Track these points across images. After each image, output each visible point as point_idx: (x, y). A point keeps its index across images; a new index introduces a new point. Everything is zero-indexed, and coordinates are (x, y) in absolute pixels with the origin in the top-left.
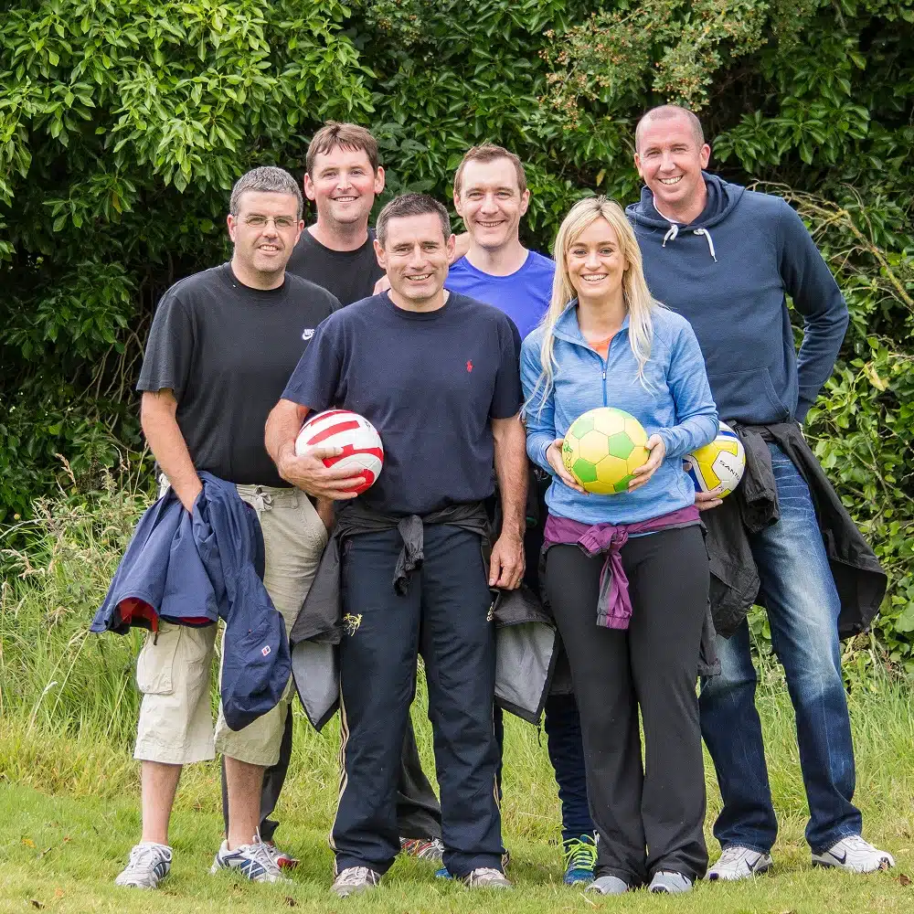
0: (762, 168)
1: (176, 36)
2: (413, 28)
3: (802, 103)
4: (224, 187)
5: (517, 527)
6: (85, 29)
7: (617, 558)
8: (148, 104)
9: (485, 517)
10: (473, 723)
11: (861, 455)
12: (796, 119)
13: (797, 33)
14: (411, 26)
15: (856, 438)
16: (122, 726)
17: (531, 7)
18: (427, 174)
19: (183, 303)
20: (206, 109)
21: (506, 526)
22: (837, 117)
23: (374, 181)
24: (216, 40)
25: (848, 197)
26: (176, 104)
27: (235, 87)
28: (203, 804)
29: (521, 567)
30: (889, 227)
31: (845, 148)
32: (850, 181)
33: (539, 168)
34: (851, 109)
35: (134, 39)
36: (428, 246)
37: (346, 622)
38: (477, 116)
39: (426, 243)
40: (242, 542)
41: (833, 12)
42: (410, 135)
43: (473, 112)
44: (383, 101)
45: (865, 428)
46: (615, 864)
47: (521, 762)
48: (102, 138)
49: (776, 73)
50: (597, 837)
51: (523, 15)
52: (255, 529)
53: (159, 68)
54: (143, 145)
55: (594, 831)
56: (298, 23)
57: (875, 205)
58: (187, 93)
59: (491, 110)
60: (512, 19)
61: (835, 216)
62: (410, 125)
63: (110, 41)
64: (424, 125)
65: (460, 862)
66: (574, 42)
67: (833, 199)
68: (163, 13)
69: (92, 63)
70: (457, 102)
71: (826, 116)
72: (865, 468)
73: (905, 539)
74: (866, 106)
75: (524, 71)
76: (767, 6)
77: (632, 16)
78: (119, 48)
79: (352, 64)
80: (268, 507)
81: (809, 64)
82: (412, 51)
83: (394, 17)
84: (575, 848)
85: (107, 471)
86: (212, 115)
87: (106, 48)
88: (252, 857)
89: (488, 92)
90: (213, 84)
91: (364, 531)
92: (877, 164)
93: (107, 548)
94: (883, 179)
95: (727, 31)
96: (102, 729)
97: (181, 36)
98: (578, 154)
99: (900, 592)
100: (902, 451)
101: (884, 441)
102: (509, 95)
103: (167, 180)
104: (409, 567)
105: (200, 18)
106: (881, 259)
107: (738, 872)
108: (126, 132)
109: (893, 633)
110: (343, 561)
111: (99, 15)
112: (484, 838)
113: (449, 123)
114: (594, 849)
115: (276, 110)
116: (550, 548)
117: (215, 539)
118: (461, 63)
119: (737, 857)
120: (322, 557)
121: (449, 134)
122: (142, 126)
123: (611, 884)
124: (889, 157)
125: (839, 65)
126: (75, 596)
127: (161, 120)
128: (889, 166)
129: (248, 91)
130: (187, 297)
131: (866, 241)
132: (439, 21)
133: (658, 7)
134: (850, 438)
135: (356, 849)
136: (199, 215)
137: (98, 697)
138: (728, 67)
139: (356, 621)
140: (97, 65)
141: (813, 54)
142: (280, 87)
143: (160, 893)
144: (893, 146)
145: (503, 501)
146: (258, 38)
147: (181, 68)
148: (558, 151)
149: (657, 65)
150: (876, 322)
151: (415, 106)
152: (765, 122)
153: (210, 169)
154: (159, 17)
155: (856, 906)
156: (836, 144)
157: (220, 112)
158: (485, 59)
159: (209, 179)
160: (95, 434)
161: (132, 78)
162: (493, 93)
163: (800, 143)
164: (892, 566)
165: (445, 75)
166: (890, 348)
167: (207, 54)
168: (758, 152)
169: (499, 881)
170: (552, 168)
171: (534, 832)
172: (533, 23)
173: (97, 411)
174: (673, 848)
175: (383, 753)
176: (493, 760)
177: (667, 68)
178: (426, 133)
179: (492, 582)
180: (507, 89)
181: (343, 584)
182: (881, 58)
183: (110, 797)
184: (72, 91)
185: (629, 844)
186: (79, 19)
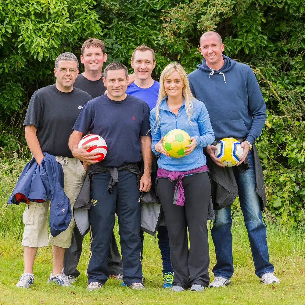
0: (232, 55)
1: (38, 10)
2: (116, 7)
3: (245, 34)
4: (54, 59)
5: (149, 171)
6: (9, 7)
7: (181, 182)
8: (29, 32)
9: (138, 168)
10: (133, 235)
11: (263, 149)
12: (243, 39)
13: (243, 11)
14: (116, 6)
15: (261, 143)
16: (19, 235)
17: (157, 2)
18: (122, 56)
19: (38, 97)
20: (48, 34)
21: (145, 171)
22: (256, 38)
23: (103, 58)
24: (51, 11)
25: (259, 64)
26: (38, 32)
27: (58, 27)
28: (45, 261)
29: (150, 185)
30: (272, 75)
31: (259, 49)
32: (260, 59)
33: (159, 54)
34: (261, 36)
35: (25, 11)
36: (120, 80)
37: (92, 202)
38: (139, 37)
39: (120, 79)
40: (56, 175)
41: (255, 4)
42: (116, 43)
43: (138, 36)
44: (108, 32)
45: (264, 140)
46: (180, 282)
47: (150, 248)
48: (14, 43)
49: (237, 24)
50: (174, 273)
51: (154, 4)
52: (61, 171)
53: (33, 21)
54: (27, 46)
55: (173, 271)
56: (79, 6)
57: (268, 67)
58: (42, 29)
59: (143, 35)
60: (150, 5)
61: (255, 70)
62: (116, 40)
63: (17, 12)
64: (121, 40)
65: (129, 280)
66: (171, 14)
67: (255, 65)
68: (34, 3)
69: (11, 19)
70: (132, 32)
71: (253, 38)
72: (264, 153)
73: (277, 176)
74: (266, 35)
75: (154, 23)
76: (235, 2)
77: (190, 5)
78: (20, 14)
79: (96, 19)
80: (66, 164)
81: (248, 21)
82: (117, 15)
83: (110, 3)
84: (166, 276)
85: (15, 152)
86: (50, 36)
87: (16, 14)
88: (60, 278)
89: (142, 29)
90: (50, 26)
91: (98, 173)
92: (269, 54)
93: (15, 177)
94: (271, 59)
95: (222, 10)
96: (13, 236)
97: (40, 10)
98: (172, 50)
99: (275, 194)
100: (276, 148)
101: (270, 144)
102: (149, 31)
103: (35, 57)
104: (113, 184)
105: (47, 4)
106: (270, 85)
107: (219, 285)
108: (22, 41)
109: (272, 207)
110: (91, 182)
111: (14, 3)
112: (136, 273)
113: (130, 39)
114: (172, 277)
115: (71, 34)
116: (159, 179)
117: (47, 174)
118: (133, 20)
119: (219, 280)
120: (84, 180)
121: (129, 43)
122: (27, 39)
123: (178, 288)
124: (273, 52)
125: (257, 21)
126: (4, 193)
127: (33, 38)
128: (273, 55)
129: (62, 28)
130: (40, 95)
131: (265, 79)
132: (126, 6)
133: (199, 2)
134: (259, 143)
135: (94, 276)
136: (46, 68)
137: (11, 226)
138: (221, 22)
139: (95, 202)
140: (13, 19)
141: (249, 18)
142: (72, 26)
143: (30, 289)
144: (274, 48)
145: (144, 163)
146: (65, 11)
147: (40, 20)
148: (165, 49)
149: (198, 21)
150: (268, 105)
151: (118, 34)
152: (233, 40)
153: (49, 53)
154: (33, 4)
155: (257, 296)
156: (256, 48)
157: (53, 35)
158: (141, 19)
159: (49, 57)
160: (12, 139)
161: (24, 24)
162: (144, 30)
163: (245, 46)
164: (273, 185)
165: (128, 24)
166: (273, 114)
167: (49, 16)
168: (231, 50)
169: (141, 287)
170: (163, 54)
171: (153, 271)
172: (158, 7)
173: (13, 132)
174: (198, 276)
175: (103, 245)
176: (140, 248)
177: (201, 22)
178: (122, 43)
179: (140, 189)
180: (148, 29)
181: (91, 189)
182: (271, 19)
183: (15, 258)
184: (5, 28)
185: (184, 275)
186: (7, 4)
